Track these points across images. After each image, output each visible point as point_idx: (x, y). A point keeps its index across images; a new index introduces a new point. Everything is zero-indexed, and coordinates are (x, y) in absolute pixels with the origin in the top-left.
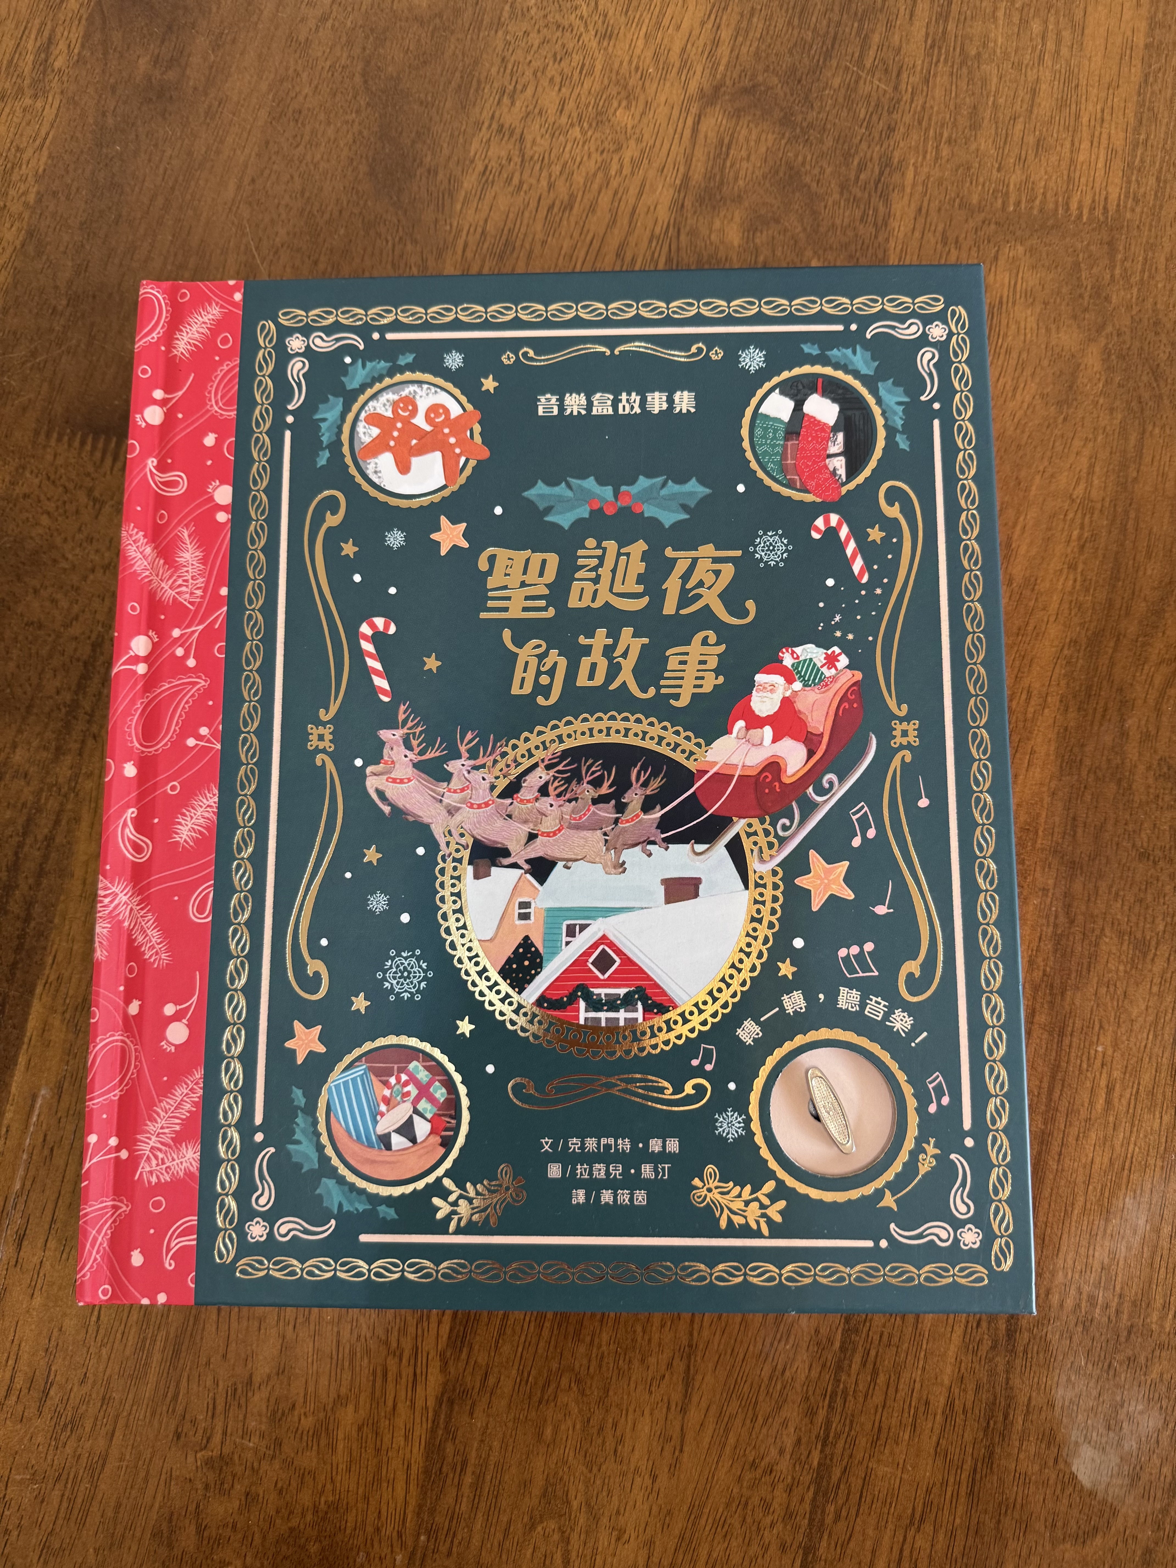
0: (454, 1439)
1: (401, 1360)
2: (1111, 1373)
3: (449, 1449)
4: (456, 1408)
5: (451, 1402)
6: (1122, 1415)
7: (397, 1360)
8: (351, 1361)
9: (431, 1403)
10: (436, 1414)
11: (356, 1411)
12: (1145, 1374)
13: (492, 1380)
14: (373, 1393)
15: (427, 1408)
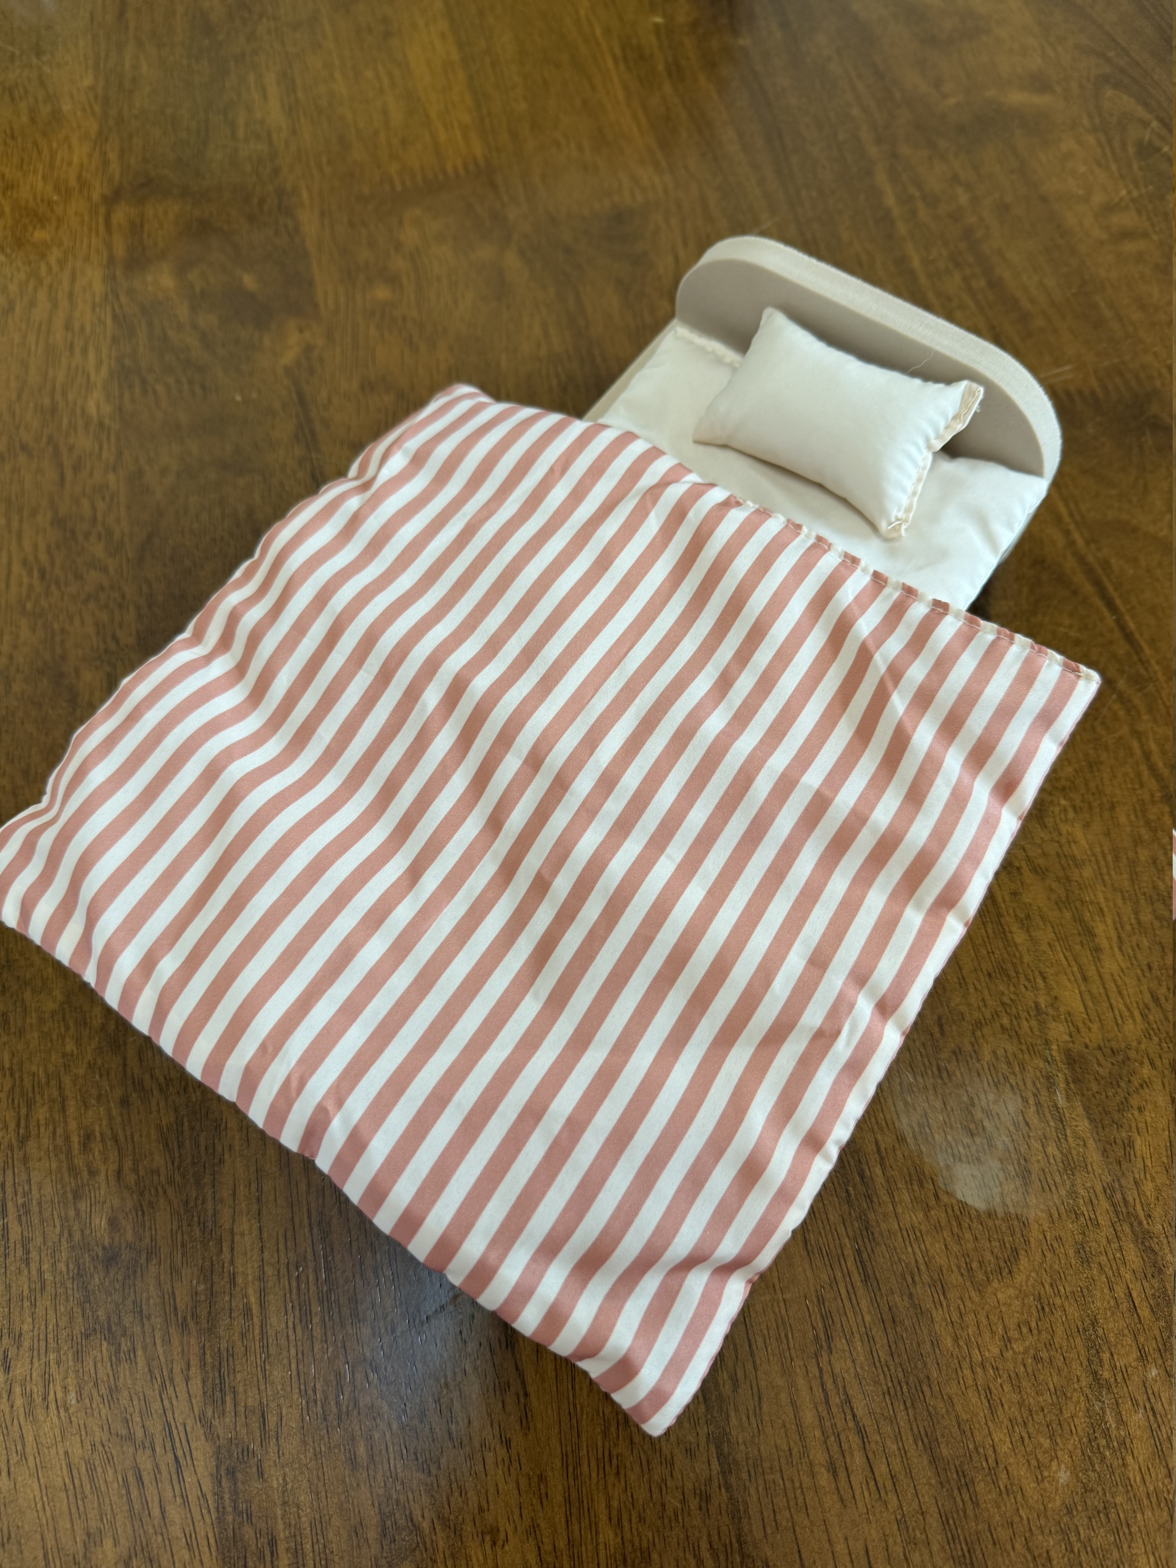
0: (250, 1517)
1: (154, 1450)
2: (945, 1075)
3: (248, 1532)
4: (239, 1476)
5: (231, 1473)
6: (979, 1115)
7: (148, 1452)
8: (92, 1480)
9: (208, 1486)
10: (219, 1496)
11: (116, 1543)
12: (978, 1060)
13: (272, 1420)
14: (131, 1509)
15: (204, 1496)
